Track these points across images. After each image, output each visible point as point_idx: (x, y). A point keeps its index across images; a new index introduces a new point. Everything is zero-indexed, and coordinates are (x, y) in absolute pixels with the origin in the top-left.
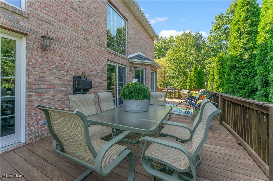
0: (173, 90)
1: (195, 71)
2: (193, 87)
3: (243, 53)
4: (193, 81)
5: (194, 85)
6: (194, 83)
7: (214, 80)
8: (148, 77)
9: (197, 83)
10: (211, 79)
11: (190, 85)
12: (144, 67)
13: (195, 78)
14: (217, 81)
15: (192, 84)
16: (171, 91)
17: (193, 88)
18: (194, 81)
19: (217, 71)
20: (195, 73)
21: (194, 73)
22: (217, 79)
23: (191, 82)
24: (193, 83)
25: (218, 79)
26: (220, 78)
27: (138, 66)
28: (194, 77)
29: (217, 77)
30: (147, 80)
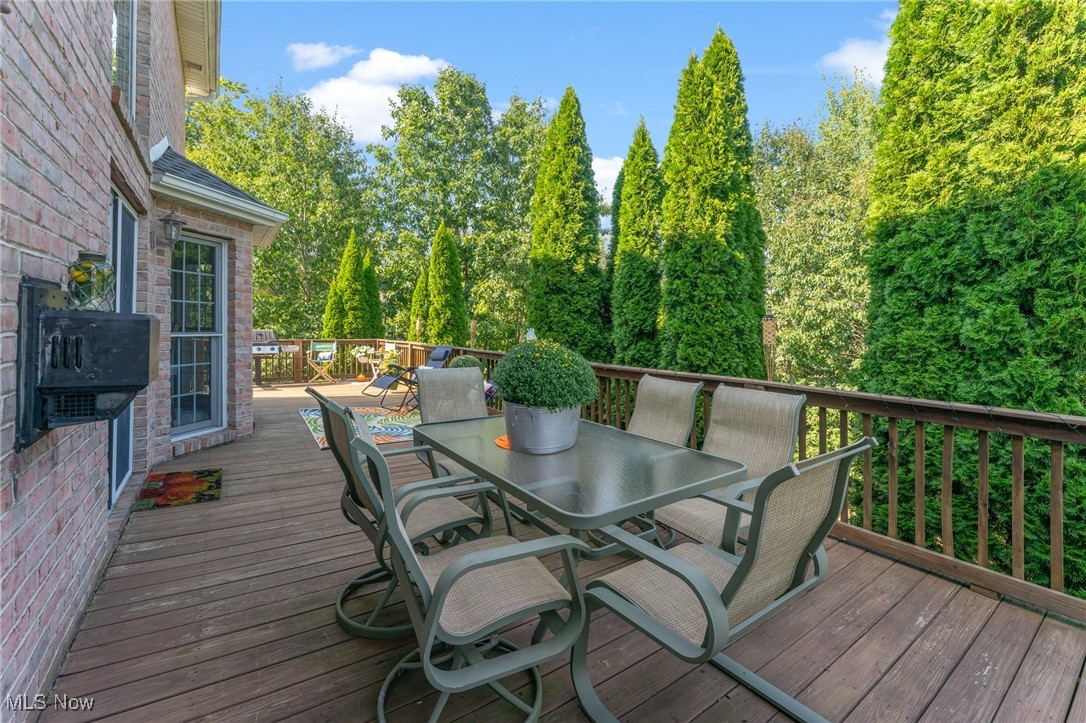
0: (276, 348)
1: (356, 270)
2: (351, 333)
3: (574, 259)
4: (351, 309)
5: (352, 323)
6: (354, 315)
7: (428, 308)
8: (244, 287)
9: (362, 318)
10: (421, 306)
11: (337, 324)
12: (228, 235)
13: (357, 298)
14: (439, 314)
15: (346, 320)
16: (266, 350)
17: (348, 336)
18: (354, 309)
19: (438, 280)
20: (355, 280)
21: (354, 278)
22: (438, 307)
23: (342, 313)
24: (350, 318)
25: (443, 306)
26: (447, 305)
27: (193, 222)
28: (354, 294)
29: (437, 302)
30: (243, 303)
